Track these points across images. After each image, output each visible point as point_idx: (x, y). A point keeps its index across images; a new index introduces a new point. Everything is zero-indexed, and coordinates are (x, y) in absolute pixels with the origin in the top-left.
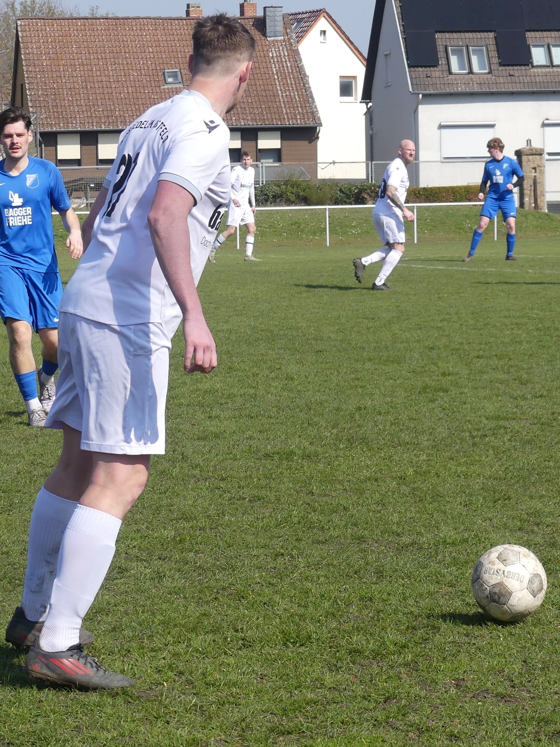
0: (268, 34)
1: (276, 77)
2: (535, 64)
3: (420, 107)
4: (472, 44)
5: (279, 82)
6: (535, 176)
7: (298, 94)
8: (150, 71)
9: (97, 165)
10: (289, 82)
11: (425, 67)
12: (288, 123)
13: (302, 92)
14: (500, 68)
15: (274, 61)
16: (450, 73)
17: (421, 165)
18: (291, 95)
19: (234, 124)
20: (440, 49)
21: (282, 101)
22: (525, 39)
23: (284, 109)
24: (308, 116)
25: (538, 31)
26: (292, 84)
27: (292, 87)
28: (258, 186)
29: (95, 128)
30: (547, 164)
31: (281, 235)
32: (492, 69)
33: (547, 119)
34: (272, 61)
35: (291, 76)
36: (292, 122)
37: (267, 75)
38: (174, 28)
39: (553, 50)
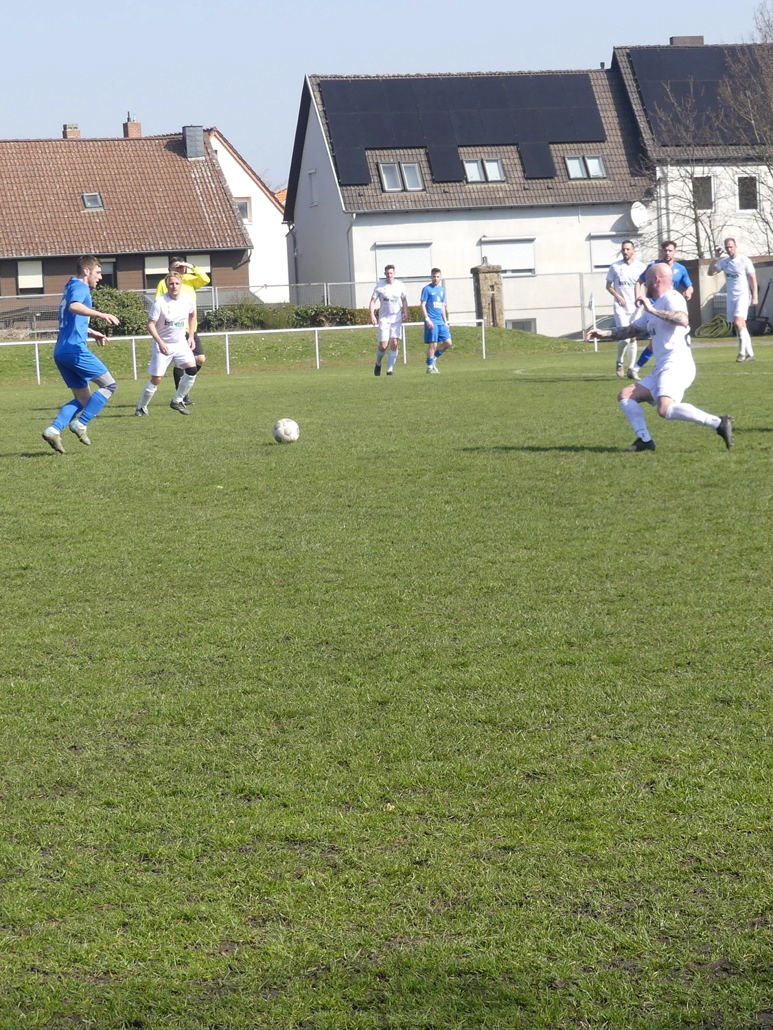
0: (188, 154)
1: (201, 199)
2: (470, 180)
3: (354, 229)
4: (404, 161)
5: (204, 204)
6: (493, 294)
7: (226, 216)
8: (68, 196)
9: (18, 295)
10: (215, 204)
11: (357, 185)
12: (218, 246)
13: (229, 213)
14: (434, 185)
15: (197, 182)
16: (383, 191)
17: (357, 287)
18: (218, 217)
19: (161, 248)
20: (372, 166)
21: (209, 223)
22: (457, 155)
23: (212, 232)
24: (238, 238)
25: (470, 146)
26: (218, 205)
27: (219, 209)
28: (211, 311)
29: (15, 256)
30: (504, 281)
31: (260, 359)
32: (426, 186)
33: (484, 236)
34: (195, 182)
35: (217, 198)
36: (223, 245)
37: (191, 197)
38: (89, 150)
39: (487, 165)
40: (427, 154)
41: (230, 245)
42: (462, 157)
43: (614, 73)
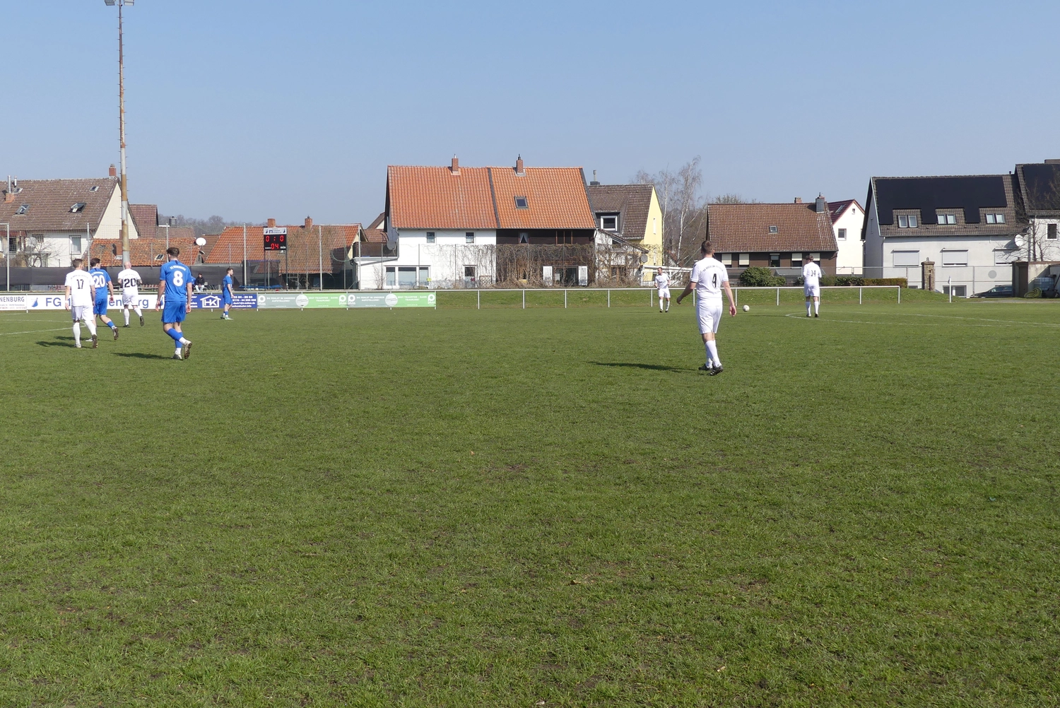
0: (817, 211)
1: (819, 229)
2: (939, 223)
3: (884, 243)
4: (910, 214)
6: (930, 274)
8: (764, 227)
9: (738, 267)
10: (825, 232)
11: (887, 225)
12: (823, 250)
13: (830, 236)
14: (922, 225)
15: (819, 222)
16: (898, 228)
17: (884, 269)
18: (825, 238)
19: (800, 250)
20: (895, 216)
21: (821, 240)
23: (821, 244)
24: (832, 246)
25: (942, 208)
27: (827, 236)
29: (738, 251)
32: (918, 225)
33: (944, 248)
35: (826, 229)
36: (826, 250)
37: (815, 229)
39: (948, 217)
40: (921, 212)
41: (828, 249)
42: (937, 213)
43: (1015, 177)
